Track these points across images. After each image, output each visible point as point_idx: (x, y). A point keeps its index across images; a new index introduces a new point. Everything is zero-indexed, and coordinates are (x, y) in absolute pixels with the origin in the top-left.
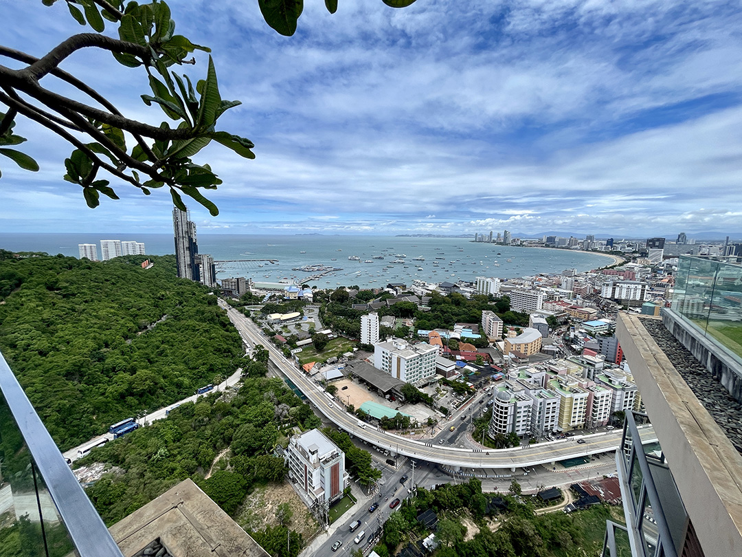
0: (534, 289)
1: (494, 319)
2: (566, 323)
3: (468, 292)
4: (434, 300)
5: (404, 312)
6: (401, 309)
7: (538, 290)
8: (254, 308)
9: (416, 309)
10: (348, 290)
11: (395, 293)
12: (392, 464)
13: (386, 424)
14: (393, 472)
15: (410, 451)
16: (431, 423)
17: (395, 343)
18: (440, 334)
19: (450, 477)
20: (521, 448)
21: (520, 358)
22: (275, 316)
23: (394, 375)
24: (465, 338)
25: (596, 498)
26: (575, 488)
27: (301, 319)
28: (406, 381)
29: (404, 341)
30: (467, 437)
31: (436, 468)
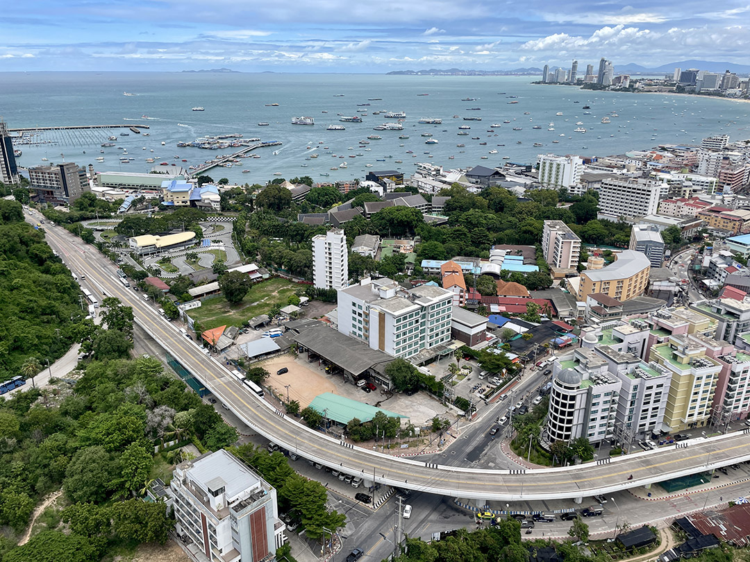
0: (646, 175)
1: (564, 236)
2: (698, 239)
3: (520, 185)
4: (455, 202)
5: (399, 226)
6: (391, 221)
7: (654, 178)
8: (101, 224)
9: (421, 220)
10: (290, 187)
11: (381, 190)
12: (366, 500)
13: (358, 433)
14: (368, 514)
15: (399, 477)
16: (438, 427)
17: (376, 286)
18: (464, 267)
19: (468, 518)
20: (594, 464)
21: (607, 307)
22: (143, 241)
23: (374, 343)
24: (509, 272)
25: (714, 538)
26: (680, 525)
27: (198, 244)
28: (395, 355)
29: (392, 282)
30: (502, 448)
31: (445, 504)
